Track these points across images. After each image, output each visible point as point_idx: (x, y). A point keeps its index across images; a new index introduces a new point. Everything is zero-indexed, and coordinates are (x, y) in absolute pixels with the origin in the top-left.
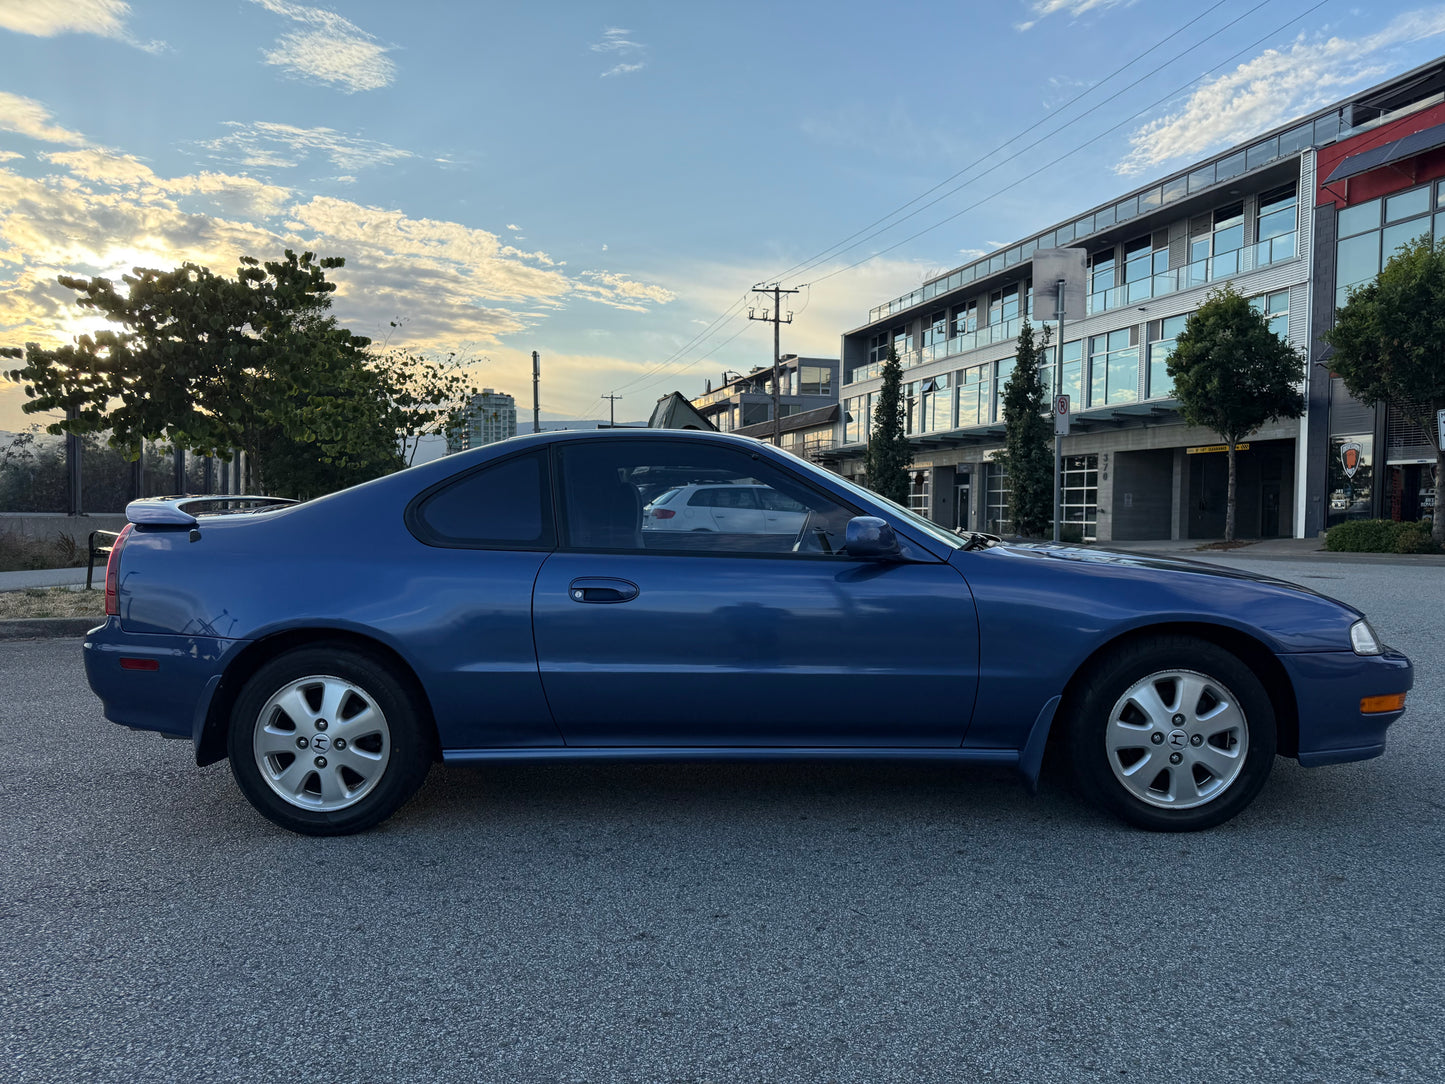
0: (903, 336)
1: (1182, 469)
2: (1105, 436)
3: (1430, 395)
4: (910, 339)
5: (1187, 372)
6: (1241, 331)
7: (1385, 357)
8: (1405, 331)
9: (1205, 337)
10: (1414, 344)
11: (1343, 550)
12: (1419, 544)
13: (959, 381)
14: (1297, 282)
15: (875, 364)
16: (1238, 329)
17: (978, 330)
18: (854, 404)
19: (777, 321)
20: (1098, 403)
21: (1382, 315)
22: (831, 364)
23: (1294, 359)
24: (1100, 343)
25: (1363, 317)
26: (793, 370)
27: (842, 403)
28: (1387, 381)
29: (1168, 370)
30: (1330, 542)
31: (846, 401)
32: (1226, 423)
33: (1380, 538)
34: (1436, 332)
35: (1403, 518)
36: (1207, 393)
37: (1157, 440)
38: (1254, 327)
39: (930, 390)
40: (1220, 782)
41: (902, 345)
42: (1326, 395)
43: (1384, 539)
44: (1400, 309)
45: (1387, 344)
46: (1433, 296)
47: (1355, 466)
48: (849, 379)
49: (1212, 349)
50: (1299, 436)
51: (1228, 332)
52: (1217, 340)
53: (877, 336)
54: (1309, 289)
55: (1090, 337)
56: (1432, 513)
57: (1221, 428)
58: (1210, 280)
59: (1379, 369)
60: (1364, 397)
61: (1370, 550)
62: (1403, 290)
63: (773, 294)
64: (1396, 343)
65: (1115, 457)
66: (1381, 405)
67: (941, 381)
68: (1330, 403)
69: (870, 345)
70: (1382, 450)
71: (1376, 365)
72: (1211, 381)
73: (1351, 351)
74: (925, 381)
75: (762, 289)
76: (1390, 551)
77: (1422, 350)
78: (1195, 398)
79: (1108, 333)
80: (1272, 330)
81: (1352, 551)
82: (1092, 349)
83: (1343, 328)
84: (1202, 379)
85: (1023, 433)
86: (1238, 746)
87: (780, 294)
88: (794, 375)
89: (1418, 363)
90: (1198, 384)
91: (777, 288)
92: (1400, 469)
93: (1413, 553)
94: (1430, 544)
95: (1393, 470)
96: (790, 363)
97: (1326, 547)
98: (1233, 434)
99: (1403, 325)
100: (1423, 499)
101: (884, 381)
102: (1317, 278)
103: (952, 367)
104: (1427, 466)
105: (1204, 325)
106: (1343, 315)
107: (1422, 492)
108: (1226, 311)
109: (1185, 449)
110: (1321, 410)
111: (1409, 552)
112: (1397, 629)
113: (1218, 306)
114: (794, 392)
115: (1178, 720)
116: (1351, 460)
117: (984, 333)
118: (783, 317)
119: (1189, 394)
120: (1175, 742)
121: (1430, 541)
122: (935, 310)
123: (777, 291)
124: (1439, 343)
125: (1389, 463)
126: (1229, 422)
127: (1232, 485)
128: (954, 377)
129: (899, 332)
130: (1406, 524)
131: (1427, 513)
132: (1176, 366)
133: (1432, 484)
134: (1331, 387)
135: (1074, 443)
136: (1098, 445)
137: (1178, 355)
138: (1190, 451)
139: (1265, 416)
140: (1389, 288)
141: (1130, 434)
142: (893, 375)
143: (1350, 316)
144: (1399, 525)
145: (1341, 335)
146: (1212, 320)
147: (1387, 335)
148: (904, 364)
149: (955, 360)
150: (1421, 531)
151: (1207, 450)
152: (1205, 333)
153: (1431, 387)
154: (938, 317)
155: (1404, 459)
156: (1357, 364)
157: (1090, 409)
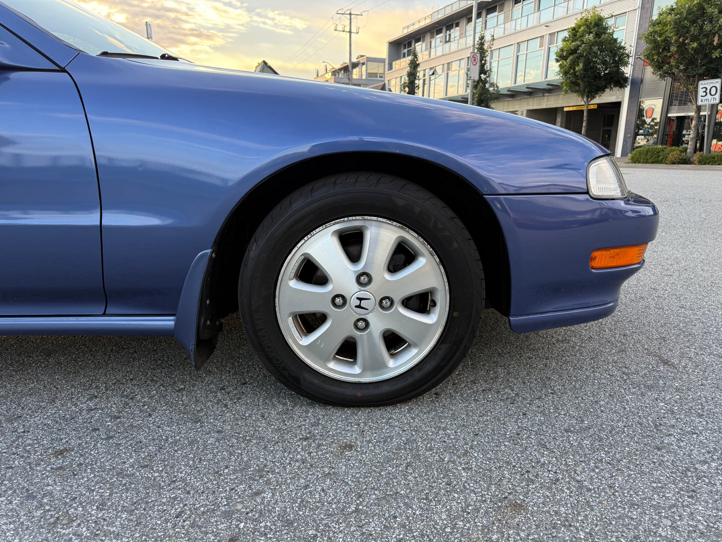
0: (420, 43)
1: (561, 120)
2: (522, 101)
3: (696, 72)
4: (424, 45)
5: (566, 60)
6: (598, 35)
7: (673, 49)
8: (688, 33)
9: (578, 39)
10: (691, 41)
11: (639, 163)
12: (679, 159)
13: (448, 69)
14: (632, 9)
15: (404, 59)
16: (596, 34)
17: (460, 38)
18: (393, 82)
19: (350, 32)
20: (520, 82)
21: (676, 23)
22: (382, 61)
23: (625, 54)
24: (523, 46)
25: (665, 25)
26: (363, 64)
27: (387, 82)
28: (673, 64)
29: (556, 59)
30: (632, 158)
31: (389, 80)
32: (584, 91)
33: (659, 156)
34: (704, 33)
35: (672, 145)
36: (576, 72)
37: (549, 103)
38: (605, 33)
39: (433, 74)
40: (414, 351)
41: (419, 47)
42: (640, 76)
43: (661, 157)
44: (686, 18)
45: (676, 41)
46: (706, 10)
47: (651, 117)
48: (390, 68)
49: (580, 46)
50: (623, 100)
51: (591, 35)
52: (585, 40)
53: (406, 43)
54: (638, 12)
55: (518, 43)
56: (688, 144)
57: (582, 93)
58: (585, 8)
59: (670, 57)
60: (660, 74)
61: (653, 163)
62: (689, 7)
63: (348, 16)
64: (681, 40)
65: (527, 112)
66: (669, 79)
67: (439, 70)
68: (642, 81)
69: (402, 48)
70: (667, 108)
71: (669, 54)
72: (579, 65)
73: (656, 45)
74: (431, 69)
75: (343, 13)
76: (664, 163)
77: (695, 45)
78: (569, 76)
79: (528, 41)
80: (615, 36)
81: (643, 163)
82: (518, 51)
83: (653, 31)
84: (574, 64)
85: (478, 97)
86: (437, 309)
87: (352, 16)
88: (364, 67)
89: (692, 52)
90: (571, 67)
91: (350, 13)
92: (675, 119)
93: (675, 164)
94: (685, 159)
95: (671, 119)
96: (362, 60)
97: (630, 161)
98: (588, 97)
99: (686, 29)
100: (684, 136)
101: (409, 68)
102: (643, 7)
103: (445, 61)
104: (689, 117)
105: (577, 32)
106: (654, 24)
107: (684, 132)
108: (591, 23)
109: (563, 107)
110: (637, 85)
111: (674, 163)
112: (659, 199)
113: (586, 20)
114: (364, 77)
115: (363, 279)
116: (649, 114)
117: (463, 41)
118: (353, 30)
119: (566, 73)
120: (359, 307)
121: (685, 157)
122: (437, 27)
123: (350, 14)
124: (705, 40)
125: (669, 115)
126: (586, 90)
127: (585, 127)
128: (446, 66)
129: (418, 40)
130: (673, 148)
131: (685, 144)
132: (560, 57)
133: (690, 128)
134: (643, 71)
135: (506, 105)
136: (518, 106)
137: (562, 50)
138: (566, 109)
139: (606, 87)
140: (681, 6)
141: (535, 99)
142: (414, 65)
143: (658, 24)
144: (670, 148)
145: (651, 36)
146: (582, 28)
147: (677, 35)
148: (420, 60)
149: (446, 56)
150: (681, 152)
151: (574, 109)
152: (578, 36)
153: (698, 68)
154: (439, 32)
155: (677, 113)
156: (659, 54)
157: (515, 85)
